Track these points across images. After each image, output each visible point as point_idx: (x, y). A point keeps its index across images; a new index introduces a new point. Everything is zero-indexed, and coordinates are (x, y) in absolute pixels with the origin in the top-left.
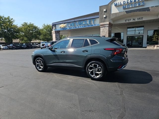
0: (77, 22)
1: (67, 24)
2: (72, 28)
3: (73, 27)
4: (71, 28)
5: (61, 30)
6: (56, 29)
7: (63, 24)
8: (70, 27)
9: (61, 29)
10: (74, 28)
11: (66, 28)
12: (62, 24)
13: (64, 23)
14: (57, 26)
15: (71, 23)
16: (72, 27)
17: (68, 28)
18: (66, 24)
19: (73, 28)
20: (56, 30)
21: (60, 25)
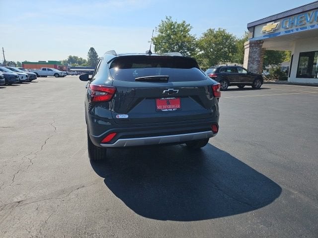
0: (311, 13)
1: (282, 20)
2: (292, 31)
3: (297, 28)
4: (289, 31)
5: (264, 38)
6: (253, 37)
7: (272, 23)
8: (290, 29)
9: (264, 36)
10: (300, 30)
11: (277, 32)
12: (268, 24)
13: (275, 21)
14: (257, 29)
15: (293, 17)
16: (294, 28)
17: (282, 32)
18: (279, 23)
19: (295, 31)
20: (253, 40)
21: (264, 27)
